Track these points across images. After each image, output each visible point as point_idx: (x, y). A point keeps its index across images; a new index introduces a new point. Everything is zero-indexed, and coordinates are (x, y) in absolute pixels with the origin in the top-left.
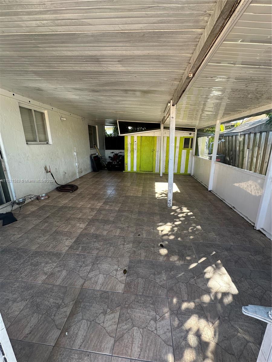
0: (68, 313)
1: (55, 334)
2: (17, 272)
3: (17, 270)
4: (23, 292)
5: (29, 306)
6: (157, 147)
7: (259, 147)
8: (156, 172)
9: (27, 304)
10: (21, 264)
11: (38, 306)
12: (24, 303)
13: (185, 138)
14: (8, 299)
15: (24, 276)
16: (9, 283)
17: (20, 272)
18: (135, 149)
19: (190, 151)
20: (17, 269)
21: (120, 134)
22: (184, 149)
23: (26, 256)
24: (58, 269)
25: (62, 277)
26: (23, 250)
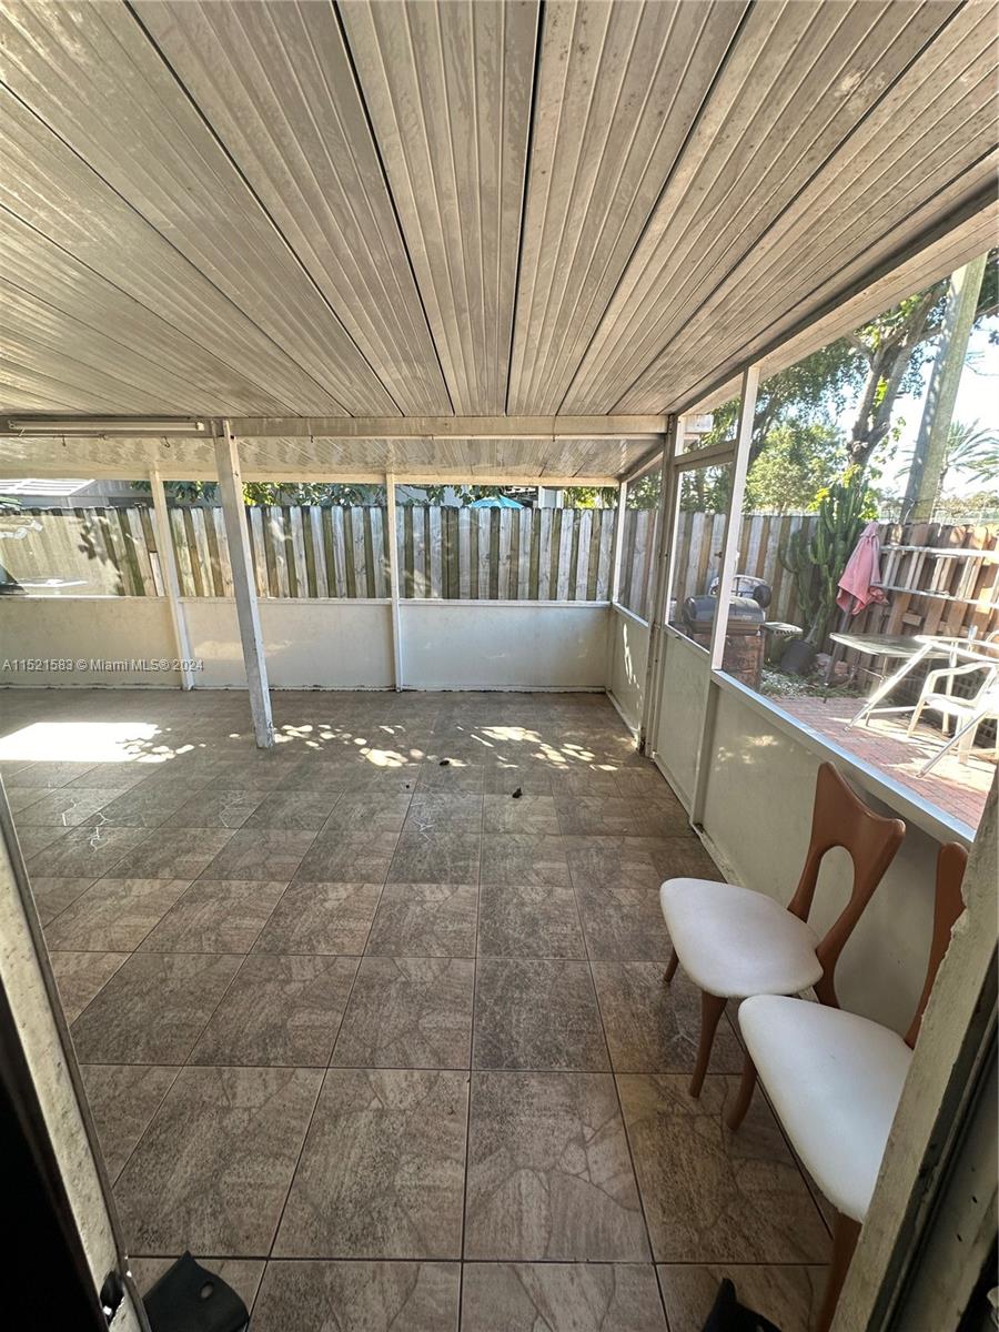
0: (603, 837)
1: (629, 840)
2: (564, 948)
3: (559, 952)
4: (600, 905)
5: (617, 883)
9: (616, 887)
10: (538, 957)
11: (610, 873)
12: (615, 891)
14: (622, 918)
15: (568, 925)
16: (595, 942)
17: (562, 940)
20: (554, 956)
23: (507, 964)
24: (533, 878)
25: (550, 865)
26: (481, 995)
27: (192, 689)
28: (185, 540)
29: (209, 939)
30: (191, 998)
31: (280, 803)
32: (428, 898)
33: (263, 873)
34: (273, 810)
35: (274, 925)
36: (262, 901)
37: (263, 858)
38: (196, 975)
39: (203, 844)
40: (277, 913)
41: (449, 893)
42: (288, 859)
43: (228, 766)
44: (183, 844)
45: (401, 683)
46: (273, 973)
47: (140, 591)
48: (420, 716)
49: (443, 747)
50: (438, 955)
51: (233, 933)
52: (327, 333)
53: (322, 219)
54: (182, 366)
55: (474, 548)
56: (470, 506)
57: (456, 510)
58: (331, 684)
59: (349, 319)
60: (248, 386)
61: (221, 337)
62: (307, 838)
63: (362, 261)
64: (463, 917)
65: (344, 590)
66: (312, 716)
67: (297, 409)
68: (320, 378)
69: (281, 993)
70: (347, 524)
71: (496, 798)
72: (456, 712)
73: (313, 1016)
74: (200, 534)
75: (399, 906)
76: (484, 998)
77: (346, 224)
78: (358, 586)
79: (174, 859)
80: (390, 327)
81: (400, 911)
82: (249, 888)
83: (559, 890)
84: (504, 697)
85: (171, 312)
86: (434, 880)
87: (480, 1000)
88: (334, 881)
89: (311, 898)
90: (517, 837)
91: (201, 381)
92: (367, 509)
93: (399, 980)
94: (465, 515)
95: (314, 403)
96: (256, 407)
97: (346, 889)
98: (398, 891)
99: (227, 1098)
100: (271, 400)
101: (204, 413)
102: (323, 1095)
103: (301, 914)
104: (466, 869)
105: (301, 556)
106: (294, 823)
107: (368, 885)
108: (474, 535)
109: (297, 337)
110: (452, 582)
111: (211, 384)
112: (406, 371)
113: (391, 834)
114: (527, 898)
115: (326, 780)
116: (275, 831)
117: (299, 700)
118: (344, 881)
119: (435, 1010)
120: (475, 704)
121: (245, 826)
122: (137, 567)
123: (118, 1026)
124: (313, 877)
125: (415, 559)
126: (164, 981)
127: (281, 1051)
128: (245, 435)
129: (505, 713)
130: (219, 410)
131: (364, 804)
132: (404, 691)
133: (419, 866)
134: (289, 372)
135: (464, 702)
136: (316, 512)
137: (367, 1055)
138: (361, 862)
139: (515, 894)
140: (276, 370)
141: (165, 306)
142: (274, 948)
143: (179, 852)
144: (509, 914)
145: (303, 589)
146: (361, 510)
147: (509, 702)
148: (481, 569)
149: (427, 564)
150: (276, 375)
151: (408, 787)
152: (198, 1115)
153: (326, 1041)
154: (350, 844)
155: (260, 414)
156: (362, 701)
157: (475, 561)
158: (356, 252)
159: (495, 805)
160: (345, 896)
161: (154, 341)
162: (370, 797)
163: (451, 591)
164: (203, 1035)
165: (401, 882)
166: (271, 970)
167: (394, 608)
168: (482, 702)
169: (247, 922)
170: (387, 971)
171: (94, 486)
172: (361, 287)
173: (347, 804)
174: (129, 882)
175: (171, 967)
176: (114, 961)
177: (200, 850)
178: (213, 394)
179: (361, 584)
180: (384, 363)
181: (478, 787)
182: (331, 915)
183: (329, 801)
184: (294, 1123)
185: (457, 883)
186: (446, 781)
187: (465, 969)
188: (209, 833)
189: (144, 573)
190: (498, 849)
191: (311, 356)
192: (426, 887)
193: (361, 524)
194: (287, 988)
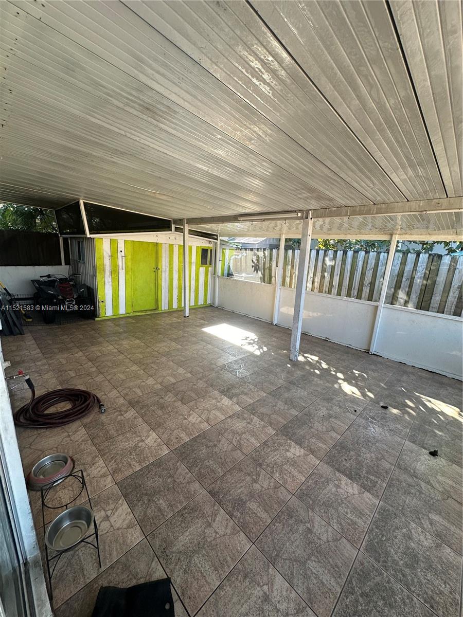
2: (438, 603)
6: (163, 263)
7: (292, 266)
8: (163, 309)
10: (409, 589)
13: (202, 249)
15: (448, 586)
17: (437, 594)
18: (120, 268)
19: (209, 268)
20: (425, 601)
21: (90, 234)
22: (201, 266)
23: (381, 574)
24: (427, 524)
25: (445, 523)
26: (353, 580)
27: (276, 325)
28: (290, 263)
29: (236, 438)
30: (220, 460)
31: (288, 389)
32: (342, 486)
33: (268, 420)
34: (284, 392)
35: (262, 448)
36: (262, 433)
37: (271, 413)
38: (226, 451)
39: (252, 394)
40: (265, 443)
41: (357, 493)
42: (280, 419)
43: (275, 363)
44: (245, 390)
45: (373, 350)
46: (252, 472)
47: (270, 282)
48: (378, 372)
49: (388, 396)
50: (335, 527)
51: (245, 441)
52: (360, 159)
53: (355, 89)
54: (291, 188)
55: (449, 280)
56: (452, 254)
57: (440, 257)
58: (335, 340)
59: (373, 148)
60: (320, 194)
61: (306, 171)
62: (293, 413)
63: (381, 107)
64: (361, 514)
65: (356, 294)
66: (319, 352)
67: (343, 203)
68: (355, 185)
69: (251, 485)
70: (366, 261)
71: (415, 447)
72: (405, 378)
73: (259, 509)
74: (296, 261)
75: (323, 480)
76: (354, 583)
77: (371, 86)
78: (364, 293)
79: (240, 395)
80: (400, 147)
81: (323, 482)
82: (260, 424)
83: (448, 550)
84: (445, 380)
85: (285, 164)
86: (350, 477)
87: (351, 582)
88: (296, 443)
89: (282, 445)
90: (423, 485)
91: (300, 194)
92: (379, 253)
93: (307, 524)
94: (447, 260)
95: (353, 199)
96: (324, 204)
97: (300, 451)
98: (326, 470)
99: (212, 519)
100: (331, 200)
101: (301, 208)
102: (245, 557)
103: (275, 451)
104: (375, 484)
105: (338, 274)
106: (290, 402)
107: (312, 456)
108: (451, 272)
109: (343, 164)
110: (425, 299)
111: (304, 195)
112: (410, 172)
113: (335, 434)
114: (415, 535)
115: (312, 388)
116: (281, 403)
117: (317, 343)
118: (301, 446)
119: (319, 562)
120: (421, 378)
121: (270, 394)
122: (271, 272)
123: (195, 454)
124: (287, 435)
125: (403, 283)
126: (215, 446)
127: (239, 515)
128: (317, 217)
129: (443, 392)
130: (307, 207)
131: (327, 409)
132: (374, 354)
133: (344, 463)
134: (339, 183)
135: (413, 374)
136: (350, 253)
137: (273, 555)
138: (313, 440)
139: (407, 525)
140: (333, 184)
141: (283, 162)
142: (257, 461)
143: (243, 393)
144: (396, 537)
145: (334, 291)
146: (375, 253)
147: (450, 386)
148: (451, 294)
149: (411, 286)
150: (333, 186)
151: (355, 411)
152: (200, 517)
153: (259, 528)
154: (311, 427)
155: (326, 207)
156: (347, 353)
157: (447, 289)
158: (378, 103)
159: (412, 452)
160: (298, 455)
161: (280, 178)
162: (332, 407)
163: (423, 304)
164: (216, 481)
165: (330, 466)
166: (252, 470)
167: (379, 309)
168: (426, 378)
169: (253, 440)
170: (302, 513)
171: (266, 240)
172: (381, 124)
173: (319, 405)
174: (223, 396)
175: (220, 441)
176: (205, 426)
177: (250, 396)
178: (306, 199)
179: (366, 292)
180: (396, 170)
181: (403, 433)
182: (288, 460)
183: (310, 399)
184: (228, 558)
185: (365, 489)
186: (381, 419)
187: (349, 551)
188: (256, 390)
189: (273, 275)
190: (404, 484)
191: (350, 173)
192: (344, 478)
193: (374, 261)
194: (254, 484)
